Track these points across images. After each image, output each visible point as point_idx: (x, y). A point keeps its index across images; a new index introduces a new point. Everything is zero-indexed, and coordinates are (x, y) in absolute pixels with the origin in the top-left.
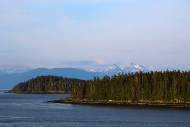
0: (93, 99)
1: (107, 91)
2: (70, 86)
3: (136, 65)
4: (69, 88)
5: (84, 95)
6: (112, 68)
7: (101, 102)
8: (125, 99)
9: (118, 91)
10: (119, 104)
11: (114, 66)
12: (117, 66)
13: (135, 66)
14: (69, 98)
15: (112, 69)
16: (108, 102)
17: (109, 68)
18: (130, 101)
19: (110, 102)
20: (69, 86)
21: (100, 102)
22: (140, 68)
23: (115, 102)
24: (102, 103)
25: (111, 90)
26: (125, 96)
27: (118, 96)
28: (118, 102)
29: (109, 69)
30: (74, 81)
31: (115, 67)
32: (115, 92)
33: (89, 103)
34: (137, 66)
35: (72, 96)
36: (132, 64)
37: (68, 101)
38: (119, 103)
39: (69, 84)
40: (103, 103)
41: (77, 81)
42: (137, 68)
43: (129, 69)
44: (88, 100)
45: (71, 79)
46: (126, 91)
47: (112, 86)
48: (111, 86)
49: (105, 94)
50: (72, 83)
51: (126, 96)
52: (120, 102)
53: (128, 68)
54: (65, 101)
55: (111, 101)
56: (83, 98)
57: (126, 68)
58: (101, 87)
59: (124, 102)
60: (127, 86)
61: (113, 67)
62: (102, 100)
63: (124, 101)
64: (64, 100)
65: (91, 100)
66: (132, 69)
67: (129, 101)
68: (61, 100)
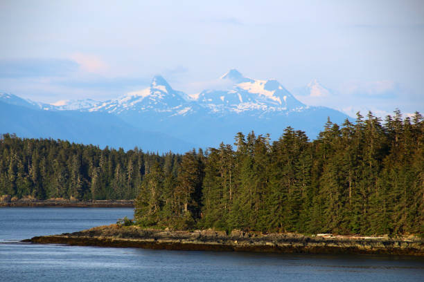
0: (244, 228)
1: (305, 195)
2: (32, 171)
3: (253, 82)
4: (30, 180)
5: (196, 211)
6: (146, 92)
7: (286, 241)
8: (391, 231)
9: (354, 195)
10: (365, 251)
11: (158, 84)
12: (168, 88)
13: (249, 83)
14: (128, 223)
15: (147, 99)
16: (314, 241)
17: (134, 94)
18: (412, 236)
19: (323, 240)
20: (26, 170)
21: (280, 241)
22: (270, 94)
23: (347, 242)
24: (290, 247)
25: (326, 188)
26: (389, 217)
27: (356, 217)
28: (360, 242)
29: (133, 99)
30: (52, 151)
31: (163, 88)
32: (343, 199)
33: (227, 243)
34: (257, 88)
35: (139, 214)
36: (235, 75)
37: (125, 235)
38: (368, 247)
39: (26, 166)
40: (295, 245)
41: (62, 152)
42: (256, 95)
43: (222, 98)
44: (222, 234)
45: (34, 143)
46: (393, 194)
47: (329, 173)
48: (322, 170)
49: (297, 207)
50: (38, 161)
51: (395, 218)
52: (369, 242)
53: (215, 96)
54: (113, 238)
55: (328, 237)
56: (190, 226)
57: (207, 96)
58: (278, 177)
59: (385, 243)
60: (397, 171)
61: (153, 90)
62: (290, 235)
63: (386, 237)
64: (109, 234)
65: (235, 232)
66: (233, 99)
67: (409, 238)
68: (93, 233)
